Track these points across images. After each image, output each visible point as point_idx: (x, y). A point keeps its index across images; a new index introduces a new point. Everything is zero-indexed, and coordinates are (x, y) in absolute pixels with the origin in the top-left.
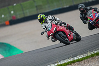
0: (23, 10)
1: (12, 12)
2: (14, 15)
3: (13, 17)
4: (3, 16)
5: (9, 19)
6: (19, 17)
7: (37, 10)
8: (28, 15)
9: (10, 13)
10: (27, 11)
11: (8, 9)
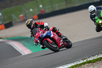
0: (52, 4)
1: (41, 6)
2: (43, 10)
3: (42, 11)
4: (31, 10)
5: (38, 13)
6: (47, 11)
7: (66, 4)
8: (57, 9)
9: (38, 6)
10: (56, 5)
11: (37, 2)
